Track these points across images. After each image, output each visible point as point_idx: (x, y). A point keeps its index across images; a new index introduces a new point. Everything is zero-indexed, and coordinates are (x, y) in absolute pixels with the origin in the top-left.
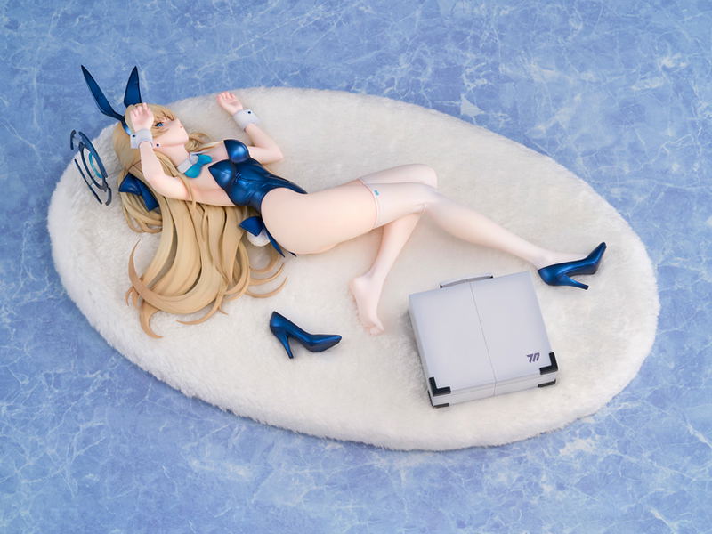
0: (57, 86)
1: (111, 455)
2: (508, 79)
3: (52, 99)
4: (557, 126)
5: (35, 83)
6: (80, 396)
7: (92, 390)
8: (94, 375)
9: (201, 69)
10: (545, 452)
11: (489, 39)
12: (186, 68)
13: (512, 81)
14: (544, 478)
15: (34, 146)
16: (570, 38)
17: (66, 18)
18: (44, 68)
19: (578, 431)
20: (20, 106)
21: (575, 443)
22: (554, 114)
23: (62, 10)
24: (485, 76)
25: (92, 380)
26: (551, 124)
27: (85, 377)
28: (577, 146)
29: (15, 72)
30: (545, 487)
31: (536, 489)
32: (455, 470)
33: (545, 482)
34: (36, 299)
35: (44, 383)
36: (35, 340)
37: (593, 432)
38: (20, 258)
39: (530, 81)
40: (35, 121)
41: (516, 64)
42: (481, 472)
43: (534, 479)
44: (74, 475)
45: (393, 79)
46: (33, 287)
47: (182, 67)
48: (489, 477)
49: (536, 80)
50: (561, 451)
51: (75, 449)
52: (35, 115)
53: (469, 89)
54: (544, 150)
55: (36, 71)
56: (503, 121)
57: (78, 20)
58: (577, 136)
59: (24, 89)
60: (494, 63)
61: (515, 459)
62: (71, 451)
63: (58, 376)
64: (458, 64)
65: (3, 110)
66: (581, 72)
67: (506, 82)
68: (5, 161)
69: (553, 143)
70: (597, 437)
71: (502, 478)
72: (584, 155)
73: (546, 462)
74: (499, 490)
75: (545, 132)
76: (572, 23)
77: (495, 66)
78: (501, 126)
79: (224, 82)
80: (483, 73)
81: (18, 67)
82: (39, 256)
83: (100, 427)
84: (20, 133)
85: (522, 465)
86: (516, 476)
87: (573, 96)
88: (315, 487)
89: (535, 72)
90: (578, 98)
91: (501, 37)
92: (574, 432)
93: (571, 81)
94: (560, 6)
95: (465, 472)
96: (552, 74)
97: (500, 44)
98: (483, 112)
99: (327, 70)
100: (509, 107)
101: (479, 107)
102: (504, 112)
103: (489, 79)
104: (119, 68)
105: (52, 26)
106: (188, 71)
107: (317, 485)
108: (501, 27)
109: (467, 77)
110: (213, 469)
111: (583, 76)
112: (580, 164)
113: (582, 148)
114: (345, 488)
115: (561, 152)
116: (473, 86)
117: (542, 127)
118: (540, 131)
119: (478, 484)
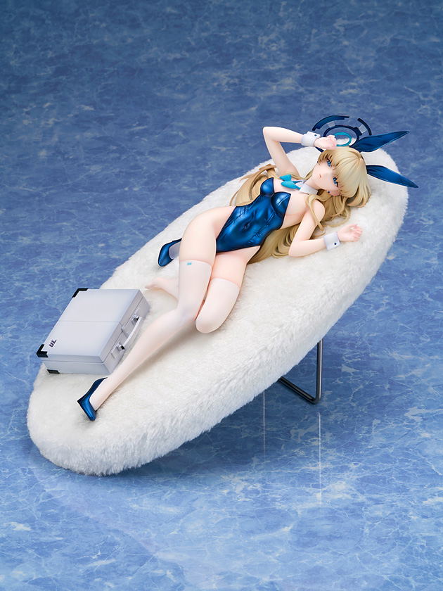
2: (376, 359)
4: (413, 376)
5: (28, 357)
10: (412, 502)
11: (361, 344)
13: (379, 359)
14: (411, 513)
15: (25, 381)
16: (421, 344)
19: (436, 494)
20: (16, 366)
21: (435, 499)
22: (410, 372)
24: (359, 358)
26: (409, 375)
28: (429, 383)
29: (14, 354)
30: (412, 517)
31: (405, 518)
32: (341, 510)
33: (411, 515)
34: (19, 439)
35: (20, 472)
36: (16, 455)
38: (9, 422)
39: (394, 359)
40: (27, 372)
41: (382, 353)
42: (361, 511)
44: (38, 510)
46: (18, 434)
48: (367, 513)
49: (397, 359)
50: (424, 502)
51: (41, 499)
52: (27, 369)
53: (347, 362)
54: (404, 385)
55: (30, 354)
56: (373, 374)
58: (428, 379)
59: (20, 360)
60: (365, 353)
61: (388, 506)
62: (38, 500)
64: (340, 353)
65: (4, 367)
68: (3, 386)
69: (411, 382)
71: (378, 513)
72: (433, 386)
73: (412, 506)
74: (375, 519)
75: (404, 378)
76: (421, 338)
77: (367, 354)
78: (371, 376)
81: (17, 352)
82: (23, 422)
83: (62, 490)
84: (15, 376)
85: (394, 508)
86: (389, 512)
87: (424, 365)
88: (229, 517)
89: (396, 356)
90: (428, 365)
91: (371, 344)
92: (434, 494)
93: (423, 359)
94: (413, 333)
95: (348, 511)
96: (409, 357)
97: (370, 346)
98: (358, 371)
100: (378, 369)
101: (355, 369)
102: (373, 370)
103: (362, 359)
107: (231, 516)
108: (370, 340)
109: (346, 358)
110: (149, 509)
111: (431, 358)
112: (431, 390)
113: (432, 384)
114: (253, 517)
115: (416, 385)
116: (351, 361)
117: (402, 376)
118: (401, 378)
119: (359, 516)
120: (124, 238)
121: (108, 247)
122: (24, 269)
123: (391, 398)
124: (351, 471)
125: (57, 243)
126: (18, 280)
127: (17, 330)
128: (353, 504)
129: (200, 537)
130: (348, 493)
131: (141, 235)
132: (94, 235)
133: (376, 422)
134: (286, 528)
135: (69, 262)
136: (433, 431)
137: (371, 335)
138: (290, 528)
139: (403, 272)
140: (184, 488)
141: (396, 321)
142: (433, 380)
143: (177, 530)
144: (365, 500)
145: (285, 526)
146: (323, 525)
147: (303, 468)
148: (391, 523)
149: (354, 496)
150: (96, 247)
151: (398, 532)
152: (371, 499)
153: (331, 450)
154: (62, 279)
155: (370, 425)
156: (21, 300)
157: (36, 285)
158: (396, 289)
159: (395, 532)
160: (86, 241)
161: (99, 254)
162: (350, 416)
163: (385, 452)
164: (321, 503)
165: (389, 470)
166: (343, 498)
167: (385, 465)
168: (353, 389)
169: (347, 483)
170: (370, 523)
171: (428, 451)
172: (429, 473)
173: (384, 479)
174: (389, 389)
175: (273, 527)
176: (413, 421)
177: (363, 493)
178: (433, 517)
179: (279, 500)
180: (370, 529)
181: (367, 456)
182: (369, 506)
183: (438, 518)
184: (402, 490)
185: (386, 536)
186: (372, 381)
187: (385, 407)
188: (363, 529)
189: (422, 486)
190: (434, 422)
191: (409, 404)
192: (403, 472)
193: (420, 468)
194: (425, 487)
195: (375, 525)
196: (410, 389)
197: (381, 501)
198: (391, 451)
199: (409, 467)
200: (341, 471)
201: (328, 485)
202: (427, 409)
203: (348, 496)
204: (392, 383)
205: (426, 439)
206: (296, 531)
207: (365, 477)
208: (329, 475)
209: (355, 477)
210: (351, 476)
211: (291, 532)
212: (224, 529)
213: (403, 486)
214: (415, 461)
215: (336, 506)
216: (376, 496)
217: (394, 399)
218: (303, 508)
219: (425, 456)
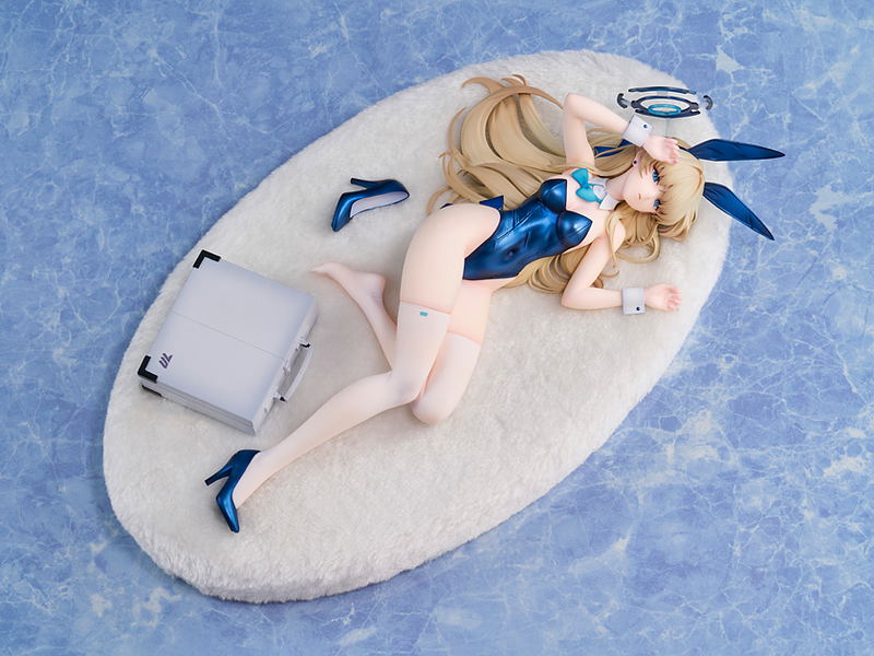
0: (242, 33)
2: (773, 28)
3: (236, 51)
4: (829, 84)
5: (216, 29)
9: (412, 14)
10: (807, 471)
12: (394, 13)
13: (778, 29)
14: (805, 502)
15: (214, 106)
18: (227, 13)
19: (845, 448)
20: (199, 58)
21: (842, 461)
22: (826, 70)
24: (744, 24)
26: (823, 82)
28: (853, 109)
29: (193, 18)
30: (806, 513)
31: (796, 515)
32: (702, 492)
33: (805, 508)
37: (864, 449)
39: (799, 30)
40: (217, 77)
41: (782, 9)
42: (732, 495)
43: (793, 503)
45: (637, 27)
47: (388, 12)
48: (741, 501)
49: (806, 29)
50: (825, 471)
52: (216, 68)
53: (726, 39)
54: (814, 113)
56: (766, 78)
58: (853, 96)
59: (203, 38)
60: (757, 8)
61: (771, 480)
64: (714, 9)
65: (180, 62)
66: (859, 18)
67: (772, 30)
68: (182, 123)
69: (825, 105)
70: (868, 455)
71: (757, 502)
72: (861, 119)
73: (807, 484)
74: (750, 517)
75: (815, 91)
77: (758, 12)
78: (763, 84)
79: (437, 30)
80: (744, 20)
81: (196, 12)
84: (199, 91)
85: (780, 487)
86: (772, 500)
87: (850, 48)
88: (538, 510)
89: (805, 19)
90: (855, 50)
92: (842, 449)
93: (848, 29)
95: (713, 494)
96: (825, 21)
98: (742, 68)
99: (560, 14)
100: (773, 61)
101: (739, 61)
102: (767, 67)
103: (750, 28)
104: (314, 13)
106: (395, 16)
109: (725, 25)
111: (862, 24)
112: (856, 130)
113: (859, 111)
115: (833, 115)
116: (731, 35)
117: (812, 86)
118: (810, 91)
119: (727, 509)
123: (790, 156)
124: (721, 380)
128: (720, 475)
129: (496, 566)
130: (713, 445)
134: (621, 540)
136: (852, 260)
138: (626, 541)
142: (862, 99)
144: (739, 464)
145: (619, 535)
146: (674, 534)
148: (774, 529)
149: (723, 451)
151: (781, 556)
152: (747, 461)
159: (777, 556)
163: (775, 324)
164: (672, 473)
165: (779, 379)
166: (707, 459)
167: (773, 361)
168: (731, 125)
169: (714, 415)
170: (743, 530)
171: (840, 323)
172: (838, 387)
173: (769, 406)
174: (790, 127)
175: (601, 538)
176: (821, 230)
177: (735, 444)
178: (836, 513)
179: (612, 462)
180: (742, 545)
181: (746, 334)
182: (743, 480)
183: (843, 515)
184: (794, 436)
185: (766, 566)
186: (763, 100)
187: (780, 186)
188: (732, 544)
189: (825, 424)
190: (855, 231)
191: (818, 176)
192: (799, 384)
193: (826, 371)
194: (830, 429)
195: (750, 535)
196: (822, 129)
197: (762, 468)
198: (784, 320)
199: (809, 370)
200: (706, 382)
201: (685, 421)
202: (846, 191)
203: (714, 453)
204: (794, 109)
205: (839, 285)
206: (634, 550)
207: (740, 398)
208: (688, 391)
209: (727, 398)
210: (720, 395)
211: (627, 552)
212: (530, 543)
213: (796, 424)
214: (818, 350)
215: (695, 481)
216: (755, 454)
217: (796, 159)
218: (647, 485)
219: (834, 337)
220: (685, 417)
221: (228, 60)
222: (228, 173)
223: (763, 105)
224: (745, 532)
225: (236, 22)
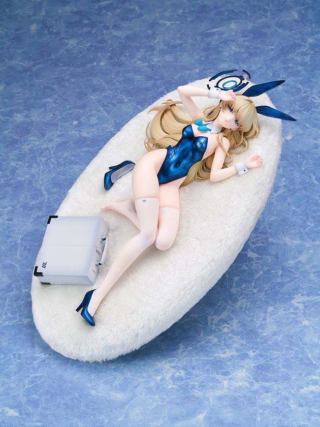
0: (31, 242)
1: (46, 387)
2: (273, 244)
3: (28, 247)
4: (299, 262)
5: (19, 241)
6: (31, 363)
7: (38, 361)
8: (40, 355)
10: (292, 391)
11: (263, 229)
13: (276, 244)
14: (291, 402)
15: (16, 265)
16: (307, 229)
17: (38, 217)
18: (24, 235)
19: (310, 383)
20: (11, 250)
21: (309, 387)
22: (298, 257)
23: (36, 214)
24: (260, 243)
25: (39, 357)
26: (297, 261)
27: (35, 356)
28: (311, 270)
29: (9, 237)
30: (292, 405)
31: (288, 406)
32: (241, 398)
34: (11, 324)
35: (12, 357)
36: (9, 340)
38: (5, 307)
39: (286, 245)
40: (18, 255)
41: (278, 238)
42: (255, 398)
43: (286, 402)
44: (24, 395)
46: (10, 319)
48: (260, 401)
49: (288, 244)
51: (26, 385)
52: (18, 253)
53: (252, 247)
54: (292, 271)
55: (20, 237)
56: (270, 259)
57: (44, 218)
58: (311, 265)
59: (13, 243)
60: (266, 238)
61: (275, 394)
62: (24, 386)
63: (20, 355)
65: (2, 251)
66: (313, 241)
69: (297, 268)
71: (268, 401)
72: (314, 273)
73: (292, 395)
74: (265, 407)
76: (308, 223)
77: (267, 239)
80: (260, 241)
81: (11, 235)
82: (15, 307)
83: (42, 376)
84: (10, 260)
85: (279, 396)
86: (276, 400)
87: (309, 250)
88: (161, 404)
89: (288, 241)
90: (311, 251)
91: (270, 228)
93: (308, 245)
94: (301, 217)
95: (246, 398)
96: (297, 242)
97: (269, 231)
98: (259, 256)
100: (274, 254)
101: (258, 254)
102: (270, 256)
103: (263, 244)
105: (31, 220)
107: (162, 402)
108: (270, 224)
109: (251, 243)
110: (103, 395)
111: (314, 243)
112: (312, 276)
113: (313, 270)
114: (178, 404)
115: (301, 272)
116: (254, 246)
117: (291, 262)
118: (291, 264)
119: (254, 404)
120: (92, 115)
121: (80, 124)
122: (17, 148)
123: (282, 285)
124: (250, 359)
125: (43, 120)
126: (13, 160)
127: (12, 212)
128: (250, 392)
129: (139, 423)
130: (246, 381)
131: (104, 112)
132: (70, 112)
133: (270, 309)
134: (201, 415)
135: (51, 141)
136: (311, 319)
137: (270, 219)
138: (203, 415)
139: (297, 153)
140: (129, 375)
141: (289, 204)
142: (314, 267)
143: (123, 416)
144: (259, 388)
145: (200, 413)
146: (227, 413)
147: (216, 355)
148: (277, 411)
149: (251, 384)
150: (71, 124)
151: (280, 421)
152: (263, 387)
153: (236, 337)
154: (46, 159)
155: (266, 312)
156: (15, 181)
157: (27, 164)
158: (292, 171)
159: (278, 421)
160: (64, 118)
161: (73, 132)
162: (251, 303)
163: (275, 340)
164: (227, 391)
165: (278, 358)
166: (243, 386)
167: (275, 352)
168: (255, 275)
169: (246, 371)
170: (261, 411)
171: (306, 340)
172: (306, 361)
173: (274, 367)
174: (281, 275)
175: (192, 414)
176: (297, 308)
177: (257, 381)
178: (307, 406)
179: (197, 387)
180: (261, 417)
181: (262, 343)
182: (261, 394)
183: (310, 406)
184: (286, 378)
185: (273, 424)
186: (269, 266)
187: (277, 294)
188: (256, 416)
189: (300, 374)
190: (313, 309)
191: (295, 291)
192: (287, 360)
193: (300, 356)
194: (303, 376)
195: (265, 413)
196: (297, 276)
197: (270, 389)
198: (280, 339)
199: (292, 355)
200: (243, 359)
201: (233, 373)
202: (308, 296)
203: (247, 384)
204: (283, 269)
205: (306, 327)
206: (208, 418)
207: (260, 365)
208: (234, 362)
209: (253, 365)
210: (250, 364)
211: (204, 419)
212: (156, 415)
213: (287, 374)
214: (297, 349)
215: (238, 394)
216: (266, 384)
217: (285, 285)
218: (214, 395)
219: (304, 344)
220: (233, 371)
221: (24, 250)
222: (20, 286)
223: (269, 268)
224: (262, 413)
225: (28, 239)
